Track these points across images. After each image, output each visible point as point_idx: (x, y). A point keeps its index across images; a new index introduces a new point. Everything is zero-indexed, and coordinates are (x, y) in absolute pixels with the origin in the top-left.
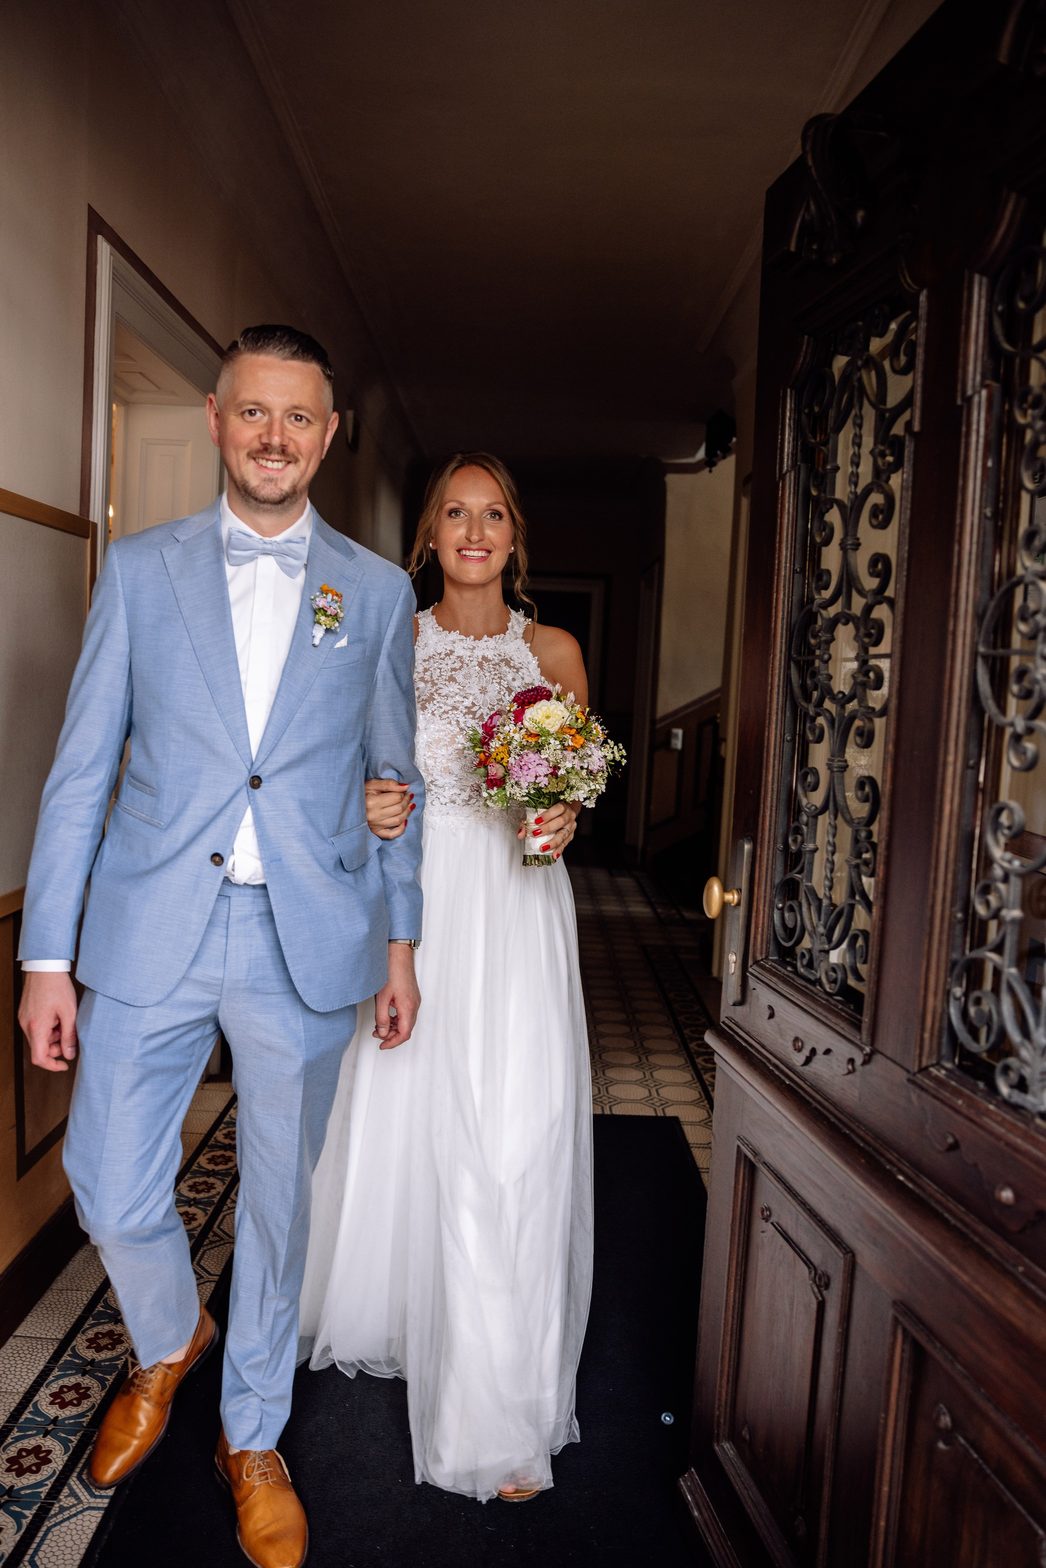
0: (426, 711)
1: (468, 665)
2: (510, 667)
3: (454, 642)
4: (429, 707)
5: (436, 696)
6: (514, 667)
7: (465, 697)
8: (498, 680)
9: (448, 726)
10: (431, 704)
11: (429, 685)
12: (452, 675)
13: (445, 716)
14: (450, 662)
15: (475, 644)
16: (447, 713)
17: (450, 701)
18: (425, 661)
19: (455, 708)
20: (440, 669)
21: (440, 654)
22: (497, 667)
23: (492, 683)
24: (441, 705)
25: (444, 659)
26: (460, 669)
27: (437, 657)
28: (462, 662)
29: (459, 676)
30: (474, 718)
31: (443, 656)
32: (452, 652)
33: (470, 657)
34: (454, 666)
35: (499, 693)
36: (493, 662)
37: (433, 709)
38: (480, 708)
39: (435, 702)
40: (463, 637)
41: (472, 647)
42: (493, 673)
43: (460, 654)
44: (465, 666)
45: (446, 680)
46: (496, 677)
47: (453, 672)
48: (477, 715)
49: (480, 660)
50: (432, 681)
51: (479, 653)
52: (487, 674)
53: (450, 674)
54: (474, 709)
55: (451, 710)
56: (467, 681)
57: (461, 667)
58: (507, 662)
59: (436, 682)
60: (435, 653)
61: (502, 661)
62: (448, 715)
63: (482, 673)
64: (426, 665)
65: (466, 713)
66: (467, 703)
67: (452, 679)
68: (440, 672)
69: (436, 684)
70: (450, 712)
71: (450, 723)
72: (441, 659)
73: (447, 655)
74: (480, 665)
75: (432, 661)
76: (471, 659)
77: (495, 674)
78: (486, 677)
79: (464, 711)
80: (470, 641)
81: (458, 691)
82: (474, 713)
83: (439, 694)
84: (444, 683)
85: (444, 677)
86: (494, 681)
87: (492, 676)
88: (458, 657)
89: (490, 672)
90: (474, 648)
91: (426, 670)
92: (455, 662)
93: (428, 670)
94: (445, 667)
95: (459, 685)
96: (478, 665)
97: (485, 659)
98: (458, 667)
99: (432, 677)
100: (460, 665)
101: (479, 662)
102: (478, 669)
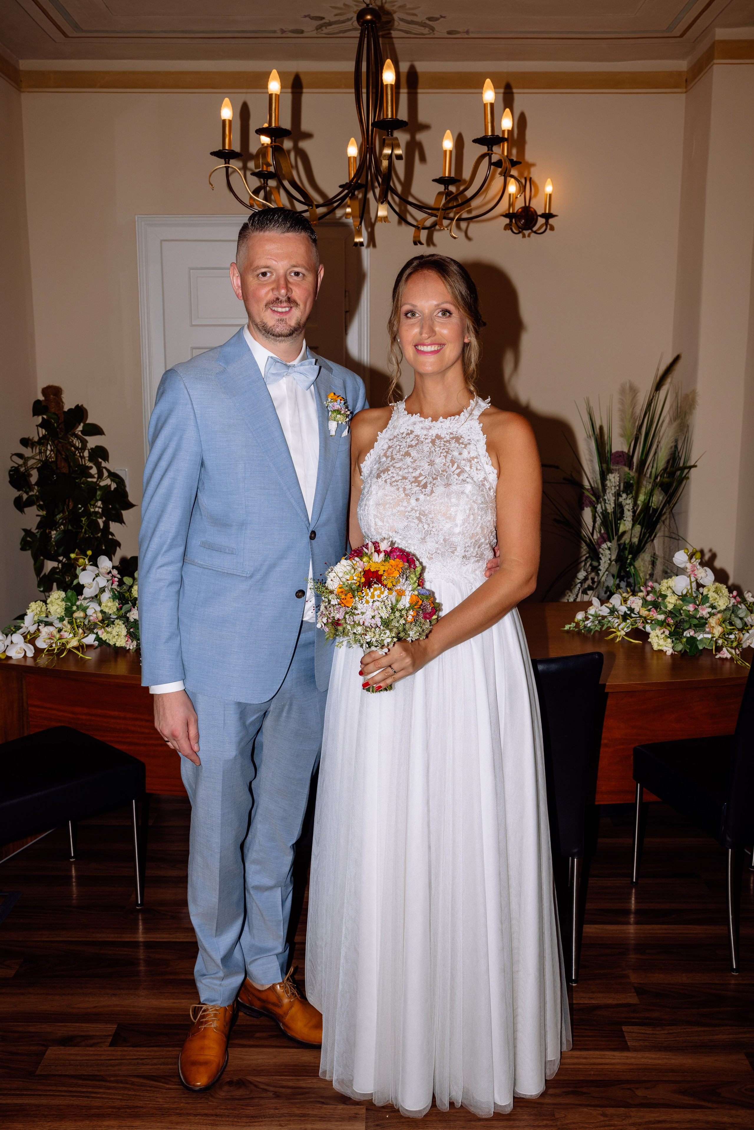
1: (422, 443)
2: (459, 444)
4: (383, 477)
5: (391, 468)
6: (463, 443)
9: (396, 492)
10: (386, 474)
12: (408, 451)
13: (395, 483)
14: (409, 440)
17: (402, 472)
18: (390, 440)
19: (404, 478)
20: (400, 446)
21: (402, 433)
22: (447, 443)
24: (395, 475)
25: (404, 438)
26: (415, 446)
27: (400, 437)
28: (418, 440)
29: (414, 452)
31: (404, 435)
32: (412, 432)
34: (411, 443)
35: (444, 465)
36: (445, 440)
37: (387, 479)
38: (426, 478)
39: (389, 473)
40: (422, 419)
41: (428, 427)
42: (442, 448)
43: (419, 434)
44: (420, 443)
45: (402, 455)
46: (444, 451)
47: (410, 449)
48: (422, 483)
49: (433, 438)
50: (392, 456)
51: (433, 432)
52: (438, 449)
53: (407, 449)
54: (420, 479)
55: (401, 480)
56: (419, 456)
57: (417, 444)
58: (457, 438)
61: (453, 438)
62: (398, 483)
63: (433, 448)
65: (413, 482)
66: (416, 473)
67: (407, 454)
68: (399, 449)
69: (394, 459)
72: (402, 438)
73: (408, 434)
74: (433, 442)
75: (395, 440)
76: (426, 437)
78: (436, 451)
79: (412, 480)
81: (410, 464)
83: (394, 467)
85: (401, 453)
86: (442, 455)
87: (441, 451)
88: (416, 436)
90: (430, 428)
91: (390, 447)
92: (413, 440)
93: (391, 447)
94: (404, 444)
95: (412, 459)
96: (431, 442)
97: (438, 437)
98: (414, 444)
99: (392, 453)
100: (416, 442)
101: (432, 439)
102: (431, 445)
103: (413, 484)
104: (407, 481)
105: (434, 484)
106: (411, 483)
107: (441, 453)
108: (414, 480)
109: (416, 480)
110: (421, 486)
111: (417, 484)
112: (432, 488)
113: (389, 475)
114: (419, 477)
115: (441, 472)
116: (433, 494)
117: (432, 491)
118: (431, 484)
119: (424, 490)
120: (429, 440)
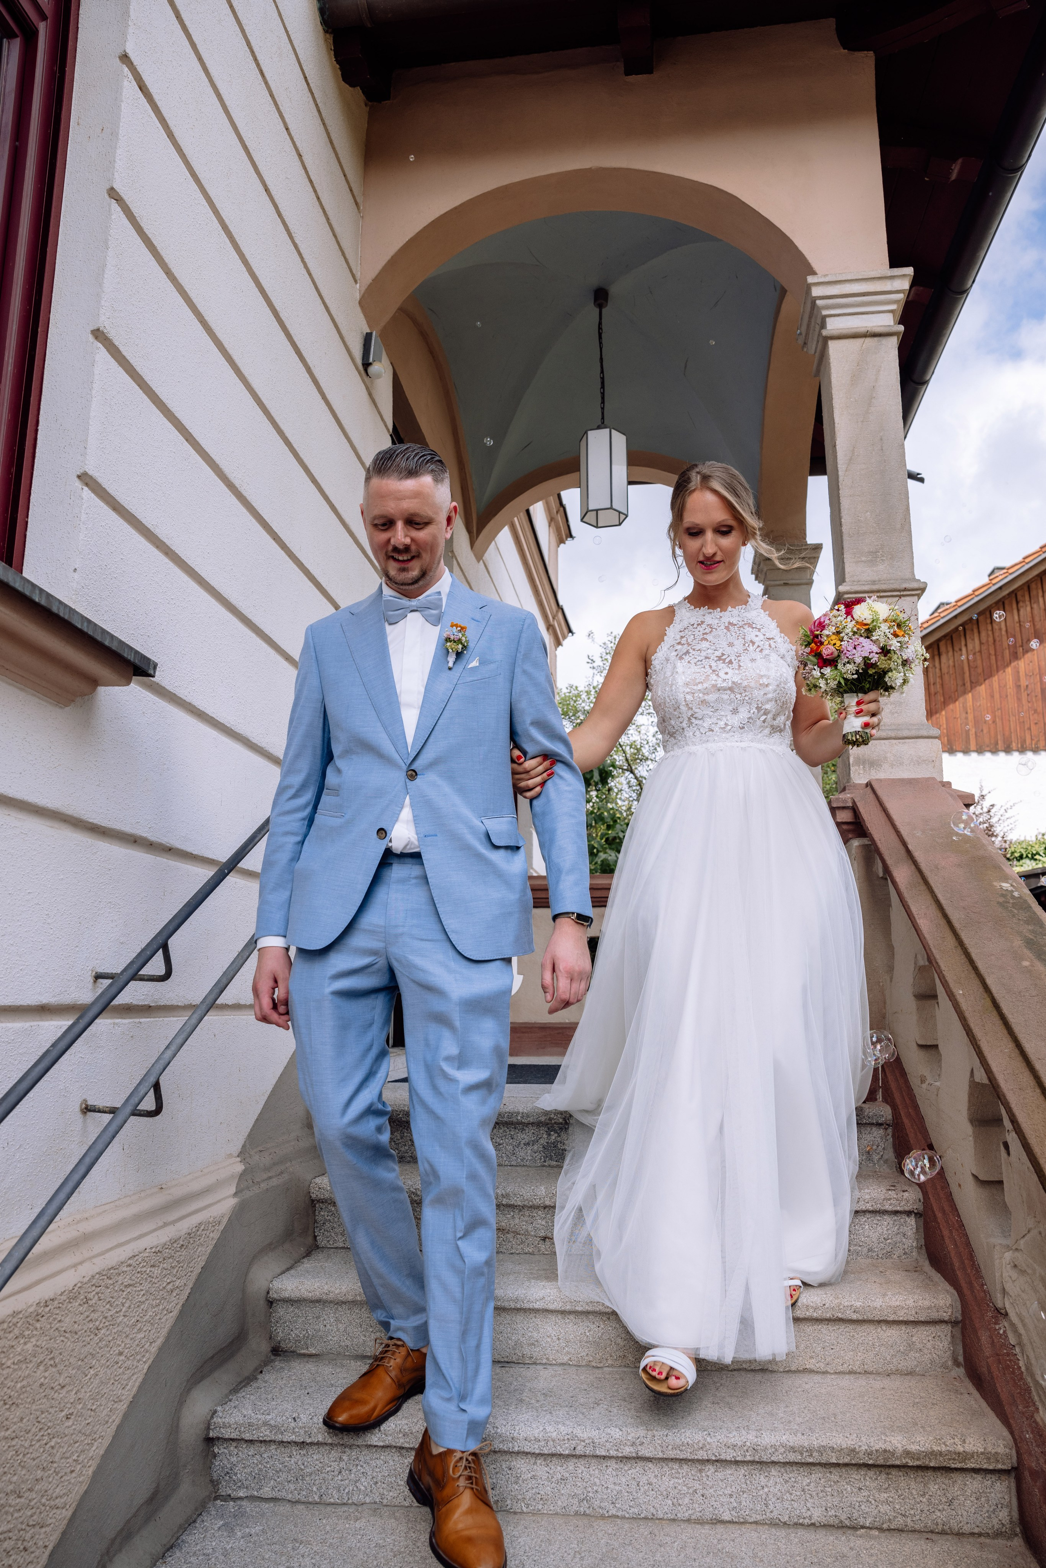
0: (683, 661)
1: (716, 629)
2: (753, 628)
3: (704, 616)
6: (756, 628)
8: (743, 637)
10: (687, 656)
11: (686, 646)
12: (704, 637)
13: (700, 663)
14: (701, 629)
15: (722, 614)
17: (704, 654)
18: (681, 631)
19: (707, 658)
21: (693, 625)
22: (742, 629)
23: (738, 639)
25: (696, 628)
28: (711, 628)
29: (710, 637)
30: (724, 663)
31: (695, 626)
32: (703, 622)
33: (718, 623)
35: (744, 645)
36: (738, 625)
41: (719, 617)
43: (710, 623)
44: (714, 630)
47: (705, 635)
49: (727, 625)
50: (688, 643)
51: (724, 620)
52: (733, 634)
53: (702, 637)
54: (724, 657)
55: (705, 659)
56: (716, 640)
57: (711, 632)
58: (750, 625)
59: (690, 643)
60: (689, 625)
61: (745, 624)
62: (702, 662)
63: (728, 633)
64: (682, 634)
66: (718, 653)
67: (703, 640)
68: (694, 637)
71: (704, 667)
73: (698, 625)
74: (727, 628)
75: (686, 631)
76: (719, 625)
79: (716, 659)
80: (716, 614)
81: (709, 647)
82: (724, 660)
83: (693, 650)
85: (697, 639)
86: (740, 637)
88: (709, 625)
89: (736, 631)
90: (721, 617)
91: (682, 637)
92: (706, 628)
93: (684, 636)
94: (697, 633)
95: (710, 642)
96: (725, 628)
97: (730, 623)
98: (708, 632)
99: (686, 640)
102: (725, 631)
103: (718, 662)
104: (711, 660)
105: (739, 660)
106: (716, 662)
107: (739, 635)
109: (720, 658)
110: (727, 663)
111: (722, 662)
114: (722, 656)
116: (741, 668)
117: (740, 666)
118: (737, 661)
119: (730, 665)
120: (723, 627)
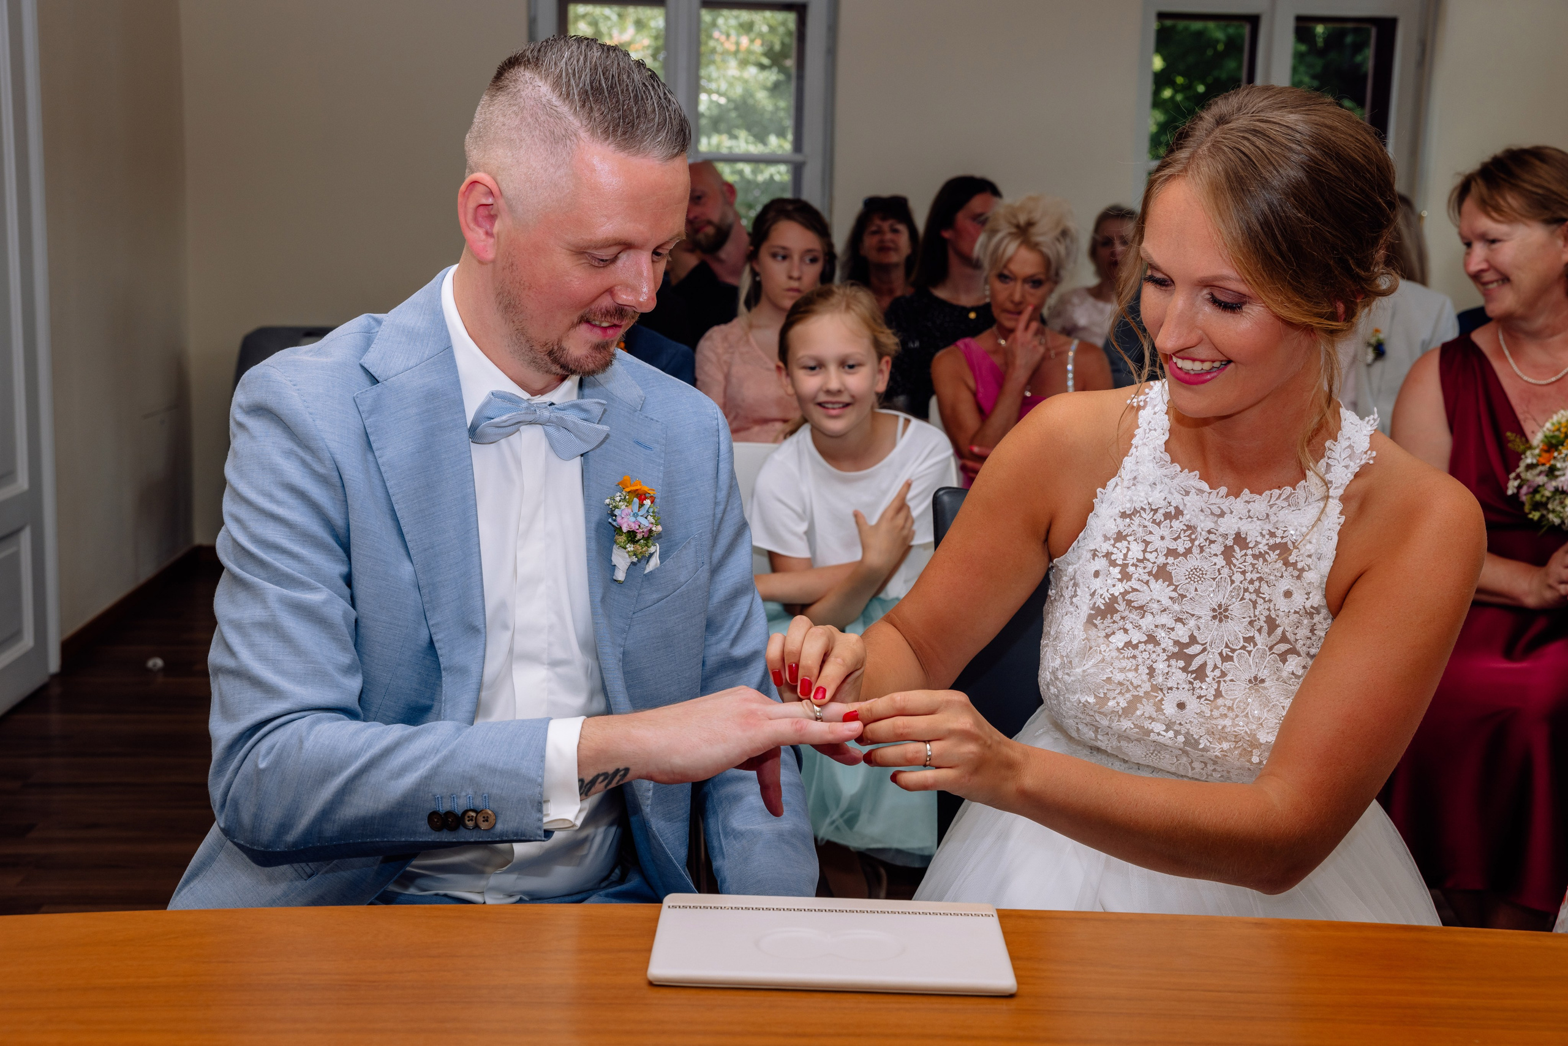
1: (1202, 549)
3: (1187, 493)
4: (1101, 626)
5: (1121, 606)
6: (1295, 567)
7: (1179, 620)
8: (1254, 597)
9: (1131, 675)
10: (1108, 621)
11: (1116, 571)
12: (1165, 565)
13: (1129, 652)
16: (1136, 647)
19: (1153, 640)
20: (1147, 543)
21: (1156, 511)
22: (1260, 562)
23: (1243, 599)
24: (1129, 626)
25: (1159, 524)
26: (1185, 554)
27: (1147, 516)
28: (1192, 541)
29: (1180, 569)
30: (1184, 669)
32: (1179, 512)
33: (1209, 532)
34: (1173, 545)
35: (1250, 625)
37: (1108, 631)
38: (1204, 650)
39: (1117, 617)
40: (1205, 486)
41: (1217, 510)
42: (1249, 576)
43: (1194, 520)
44: (1196, 550)
45: (1150, 573)
46: (1252, 588)
47: (1171, 560)
48: (1195, 664)
49: (1230, 543)
50: (1124, 566)
51: (1229, 525)
52: (1238, 577)
53: (1161, 560)
54: (1190, 651)
55: (1146, 643)
56: (1192, 585)
57: (1188, 551)
58: (1284, 552)
59: (1131, 569)
60: (1147, 507)
62: (1136, 652)
63: (1226, 571)
64: (1120, 528)
65: (1173, 655)
66: (1182, 633)
67: (1162, 574)
68: (1144, 551)
69: (1130, 578)
70: (1142, 647)
71: (1138, 669)
72: (1154, 522)
73: (1167, 516)
74: (1227, 552)
75: (1134, 521)
76: (1212, 537)
77: (1252, 582)
78: (1233, 582)
79: (1172, 650)
80: (1218, 498)
81: (1166, 602)
82: (1189, 659)
83: (1129, 603)
84: (1146, 577)
85: (1149, 566)
86: (1247, 596)
87: (1246, 584)
88: (1189, 527)
89: (1244, 573)
90: (1224, 513)
91: (1120, 537)
92: (1179, 537)
93: (1125, 538)
94: (1157, 543)
95: (1175, 590)
96: (1222, 553)
97: (1240, 540)
98: (1181, 550)
99: (1126, 555)
100: (1188, 545)
101: (1226, 546)
102: (1220, 561)
103: (1173, 662)
104: (1159, 649)
105: (1224, 674)
106: (1168, 659)
107: (1246, 590)
108: (1176, 650)
109: (1181, 653)
110: (1192, 672)
111: (1181, 664)
112: (1219, 682)
113: (1114, 622)
114: (1188, 645)
115: (1242, 643)
116: (1220, 701)
117: (1218, 694)
118: (1217, 673)
119: (1197, 684)
120: (1217, 548)
